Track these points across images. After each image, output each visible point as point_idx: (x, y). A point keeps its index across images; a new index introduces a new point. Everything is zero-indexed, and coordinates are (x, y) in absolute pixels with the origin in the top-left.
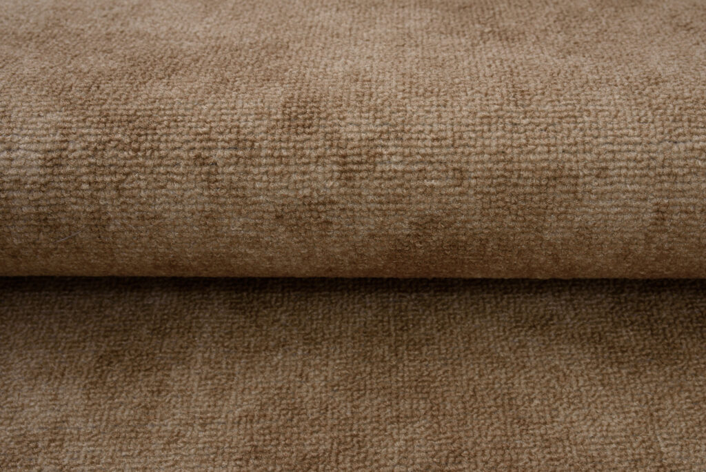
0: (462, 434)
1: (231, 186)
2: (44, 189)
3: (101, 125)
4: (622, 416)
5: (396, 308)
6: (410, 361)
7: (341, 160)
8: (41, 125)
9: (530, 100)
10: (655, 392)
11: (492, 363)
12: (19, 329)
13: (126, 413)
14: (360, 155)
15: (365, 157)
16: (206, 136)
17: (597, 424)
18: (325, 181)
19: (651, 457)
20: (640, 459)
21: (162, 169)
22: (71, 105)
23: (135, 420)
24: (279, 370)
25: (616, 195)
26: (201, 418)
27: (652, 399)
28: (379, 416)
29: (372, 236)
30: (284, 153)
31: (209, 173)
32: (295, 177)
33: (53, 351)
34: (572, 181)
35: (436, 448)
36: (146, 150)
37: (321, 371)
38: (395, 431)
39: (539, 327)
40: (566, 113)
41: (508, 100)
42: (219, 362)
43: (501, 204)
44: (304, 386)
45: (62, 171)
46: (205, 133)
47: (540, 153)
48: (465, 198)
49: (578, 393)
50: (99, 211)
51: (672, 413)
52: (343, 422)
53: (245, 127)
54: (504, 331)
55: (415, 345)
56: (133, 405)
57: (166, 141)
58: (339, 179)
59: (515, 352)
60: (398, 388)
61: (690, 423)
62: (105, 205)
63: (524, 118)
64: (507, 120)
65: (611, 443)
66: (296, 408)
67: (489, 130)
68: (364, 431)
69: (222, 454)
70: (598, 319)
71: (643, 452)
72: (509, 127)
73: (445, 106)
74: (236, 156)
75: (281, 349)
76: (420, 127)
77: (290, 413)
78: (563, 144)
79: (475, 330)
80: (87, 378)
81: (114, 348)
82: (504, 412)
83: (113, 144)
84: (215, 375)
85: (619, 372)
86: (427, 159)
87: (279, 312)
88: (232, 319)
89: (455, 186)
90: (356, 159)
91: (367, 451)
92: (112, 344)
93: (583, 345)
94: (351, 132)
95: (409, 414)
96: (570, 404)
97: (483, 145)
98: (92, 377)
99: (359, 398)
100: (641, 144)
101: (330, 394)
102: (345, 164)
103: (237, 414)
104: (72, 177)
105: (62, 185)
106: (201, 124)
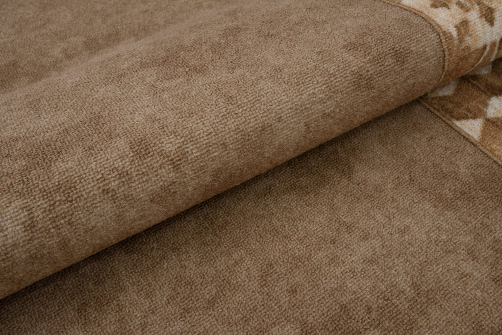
0: (267, 255)
1: (126, 197)
2: (30, 242)
3: (45, 197)
4: (322, 215)
5: (203, 215)
6: (225, 236)
7: (171, 162)
8: (12, 211)
9: (236, 100)
10: (329, 199)
11: (259, 219)
12: (22, 320)
13: (112, 328)
14: (178, 156)
15: (181, 156)
16: (103, 179)
17: (315, 223)
18: (168, 175)
19: (342, 225)
20: (339, 229)
21: (89, 204)
22: (21, 195)
23: (119, 329)
24: (170, 269)
25: (288, 126)
26: (150, 310)
27: (329, 202)
28: (228, 266)
29: (195, 189)
30: (144, 170)
31: (112, 196)
32: (153, 179)
33: (50, 320)
34: (270, 128)
35: (260, 266)
36: (76, 198)
37: (190, 260)
38: (239, 268)
39: (268, 194)
40: (254, 100)
41: (227, 104)
42: (139, 281)
43: (245, 150)
44: (187, 270)
45: (37, 229)
46: (101, 178)
47: (253, 122)
48: (230, 154)
49: (301, 214)
50: (63, 239)
51: (339, 203)
52: (215, 277)
53: (119, 166)
54: (255, 203)
55: (222, 227)
56: (113, 323)
57: (84, 190)
58: (174, 171)
59: (265, 210)
60: (227, 250)
61: (348, 204)
62: (66, 235)
63: (239, 109)
64: (232, 113)
65: (325, 228)
66: (190, 282)
67: (228, 121)
68: (226, 276)
69: (171, 320)
70: (289, 179)
71: (338, 225)
72: (235, 116)
73: (203, 118)
74: (122, 182)
75: (164, 260)
76: (198, 132)
77: (189, 286)
78: (260, 114)
79: (243, 208)
80: (78, 323)
81: (82, 302)
82: (277, 237)
83: (57, 203)
84: (142, 288)
85: (310, 197)
86: (208, 145)
87: (151, 244)
88: (131, 258)
89: (224, 151)
90: (177, 159)
91: (233, 284)
92: (79, 301)
93: (290, 193)
94: (169, 147)
95: (240, 259)
96: (300, 220)
97: (229, 129)
98: (81, 322)
99: (214, 263)
100: (289, 101)
101: (201, 268)
102: (174, 163)
103: (165, 299)
104: (44, 229)
105: (39, 235)
106: (96, 174)
